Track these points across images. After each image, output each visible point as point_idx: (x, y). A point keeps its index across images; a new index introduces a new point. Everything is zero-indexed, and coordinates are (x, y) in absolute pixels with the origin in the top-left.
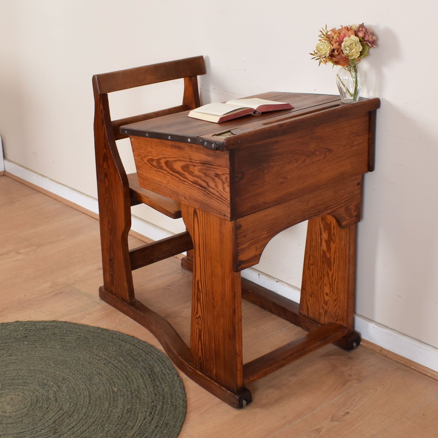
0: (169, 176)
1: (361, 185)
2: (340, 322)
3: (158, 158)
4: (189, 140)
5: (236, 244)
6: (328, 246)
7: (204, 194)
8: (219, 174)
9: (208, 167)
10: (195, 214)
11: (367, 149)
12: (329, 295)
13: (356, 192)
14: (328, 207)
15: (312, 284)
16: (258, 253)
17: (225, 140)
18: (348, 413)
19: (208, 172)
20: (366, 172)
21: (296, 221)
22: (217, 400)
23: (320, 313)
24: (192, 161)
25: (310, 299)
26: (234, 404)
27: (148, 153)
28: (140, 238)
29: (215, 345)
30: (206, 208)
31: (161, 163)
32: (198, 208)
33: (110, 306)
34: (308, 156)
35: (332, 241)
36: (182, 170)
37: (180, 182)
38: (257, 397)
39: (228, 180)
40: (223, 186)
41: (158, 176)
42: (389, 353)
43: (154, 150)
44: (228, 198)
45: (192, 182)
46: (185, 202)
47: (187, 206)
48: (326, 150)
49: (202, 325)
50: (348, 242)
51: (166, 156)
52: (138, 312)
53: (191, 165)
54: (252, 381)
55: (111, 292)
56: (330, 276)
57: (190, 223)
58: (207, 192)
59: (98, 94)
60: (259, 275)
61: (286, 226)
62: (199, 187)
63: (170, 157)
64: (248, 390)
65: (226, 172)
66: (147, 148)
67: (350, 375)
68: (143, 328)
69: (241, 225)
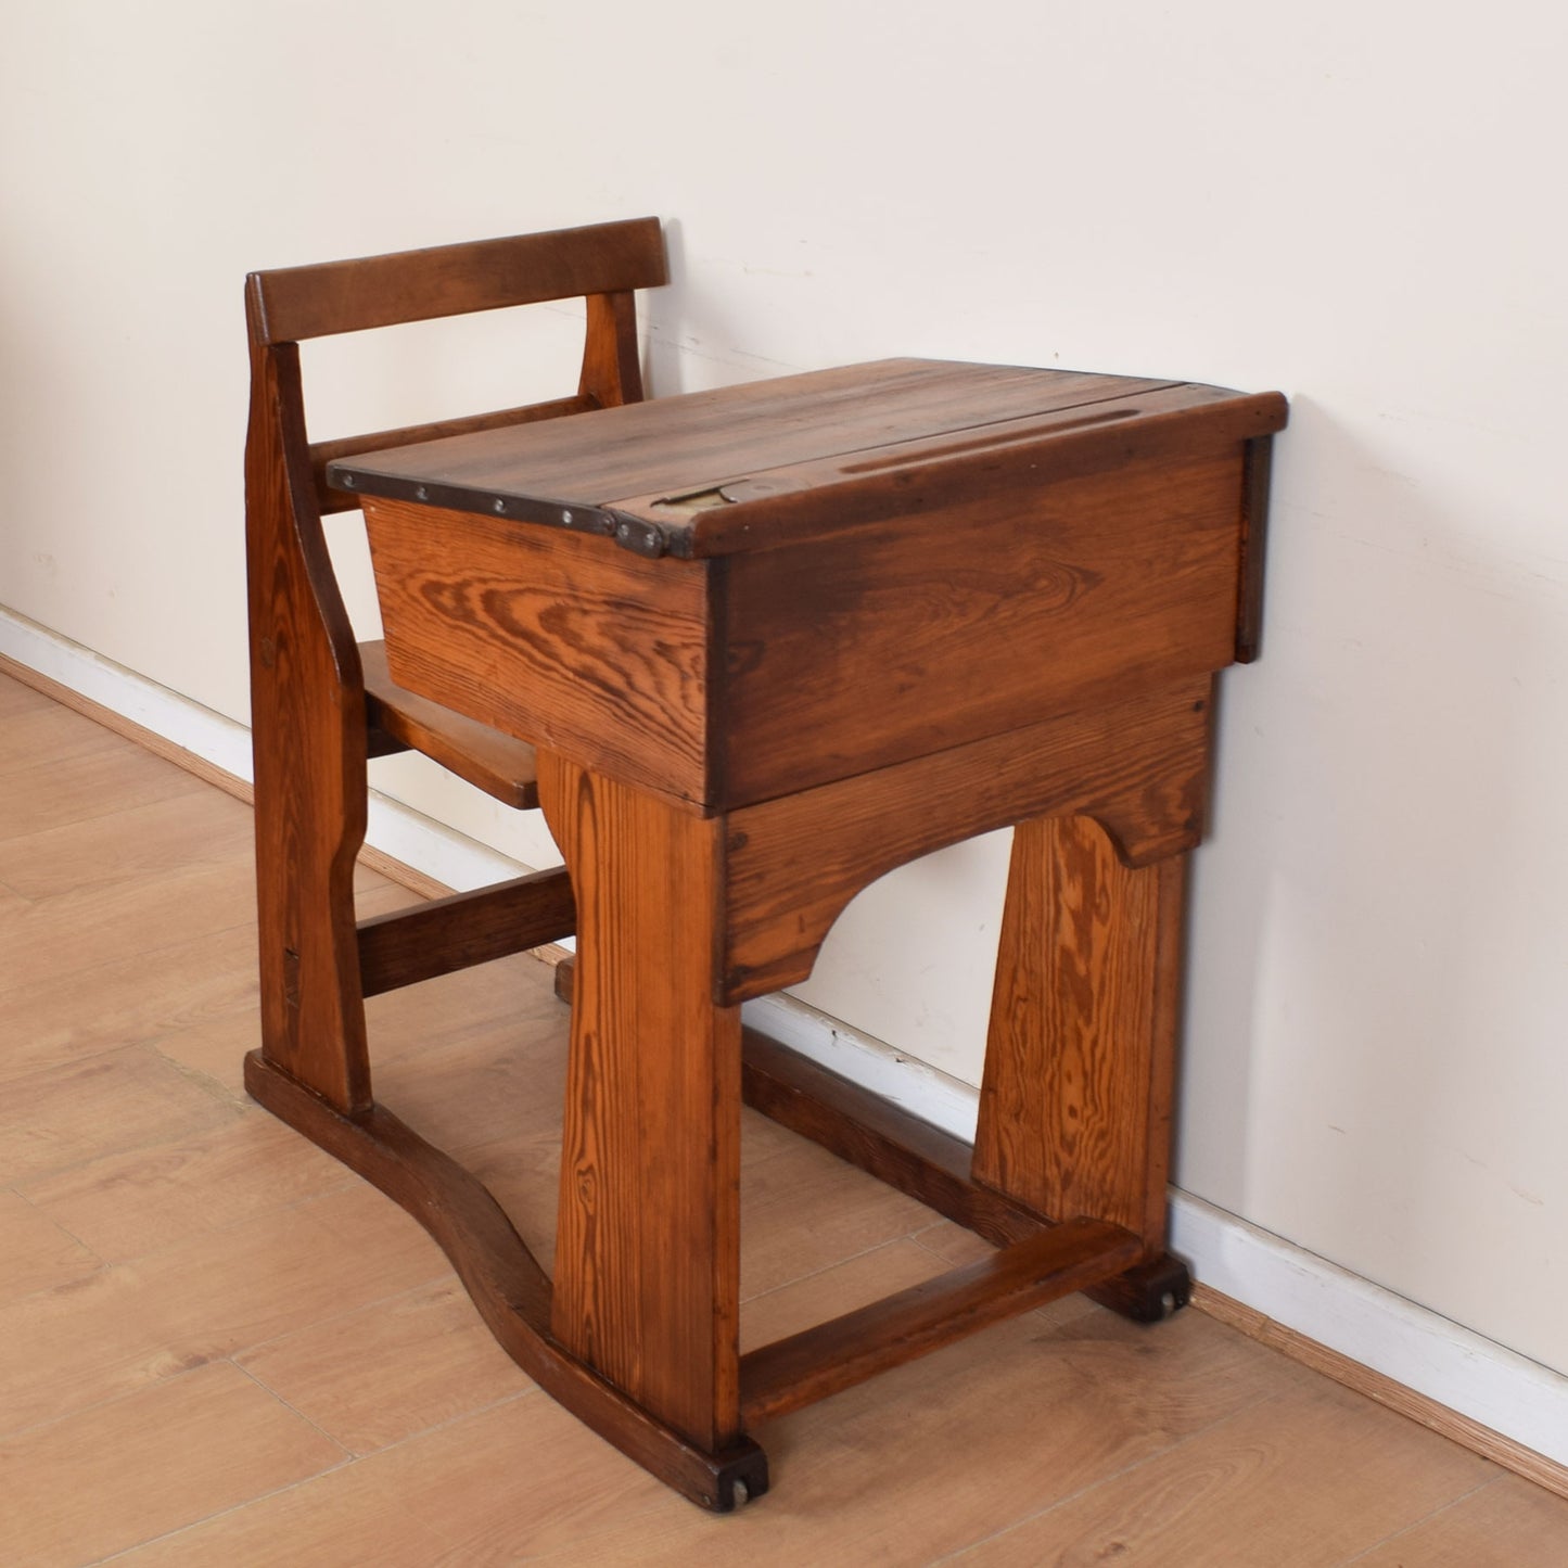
0: (494, 649)
1: (1209, 709)
2: (1116, 1218)
3: (458, 579)
4: (567, 517)
5: (727, 905)
6: (1083, 931)
7: (615, 715)
8: (670, 646)
9: (631, 618)
10: (585, 792)
11: (1233, 580)
12: (1079, 1114)
13: (1188, 737)
14: (1080, 786)
15: (1022, 1070)
16: (805, 940)
17: (693, 520)
18: (1118, 1547)
19: (632, 637)
20: (1230, 664)
21: (955, 833)
22: (644, 1478)
23: (1046, 1182)
24: (576, 593)
25: (1013, 1128)
26: (703, 1495)
27: (424, 563)
28: (410, 882)
29: (641, 1271)
30: (622, 767)
31: (467, 599)
32: (592, 767)
33: (283, 1125)
34: (1007, 595)
35: (1098, 914)
36: (543, 626)
37: (535, 671)
38: (790, 1474)
39: (702, 667)
40: (682, 688)
41: (456, 646)
42: (1293, 1338)
43: (444, 552)
44: (700, 732)
45: (576, 672)
46: (550, 746)
47: (559, 759)
48: (1076, 575)
49: (599, 1199)
50: (1154, 919)
51: (488, 575)
52: (379, 1147)
53: (573, 609)
54: (771, 1415)
55: (288, 1073)
56: (1086, 1045)
57: (566, 821)
58: (628, 708)
59: (261, 343)
60: (834, 1033)
61: (916, 847)
62: (597, 690)
63: (502, 578)
64: (757, 1447)
65: (693, 637)
66: (422, 544)
67: (1141, 1413)
68: (395, 1207)
69: (746, 836)
